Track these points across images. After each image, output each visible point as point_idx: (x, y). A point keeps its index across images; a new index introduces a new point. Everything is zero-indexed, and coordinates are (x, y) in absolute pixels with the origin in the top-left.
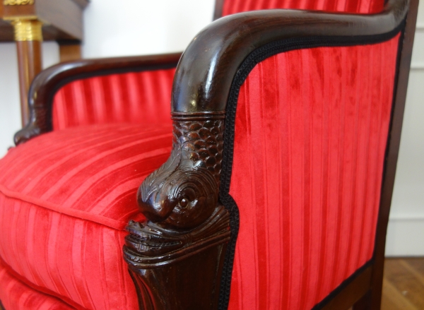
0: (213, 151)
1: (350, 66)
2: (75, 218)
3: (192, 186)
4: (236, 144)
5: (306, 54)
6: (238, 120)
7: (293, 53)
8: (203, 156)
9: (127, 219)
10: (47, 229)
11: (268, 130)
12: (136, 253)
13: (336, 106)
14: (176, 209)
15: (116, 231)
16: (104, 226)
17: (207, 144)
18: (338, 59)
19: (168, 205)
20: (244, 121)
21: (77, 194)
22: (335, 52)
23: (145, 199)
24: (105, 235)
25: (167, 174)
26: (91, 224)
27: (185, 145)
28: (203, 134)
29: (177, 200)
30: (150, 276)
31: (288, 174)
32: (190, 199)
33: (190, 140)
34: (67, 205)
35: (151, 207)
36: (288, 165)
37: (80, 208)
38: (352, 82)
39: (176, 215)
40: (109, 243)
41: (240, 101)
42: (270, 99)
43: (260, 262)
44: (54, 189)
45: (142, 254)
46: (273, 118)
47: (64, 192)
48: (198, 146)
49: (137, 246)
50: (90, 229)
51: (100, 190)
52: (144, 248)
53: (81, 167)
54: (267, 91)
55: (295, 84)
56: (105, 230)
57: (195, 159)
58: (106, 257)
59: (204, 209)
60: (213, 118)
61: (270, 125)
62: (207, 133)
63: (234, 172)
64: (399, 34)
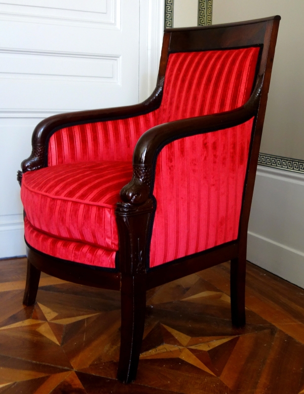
11: (169, 171)
18: (206, 139)
64: (253, 117)
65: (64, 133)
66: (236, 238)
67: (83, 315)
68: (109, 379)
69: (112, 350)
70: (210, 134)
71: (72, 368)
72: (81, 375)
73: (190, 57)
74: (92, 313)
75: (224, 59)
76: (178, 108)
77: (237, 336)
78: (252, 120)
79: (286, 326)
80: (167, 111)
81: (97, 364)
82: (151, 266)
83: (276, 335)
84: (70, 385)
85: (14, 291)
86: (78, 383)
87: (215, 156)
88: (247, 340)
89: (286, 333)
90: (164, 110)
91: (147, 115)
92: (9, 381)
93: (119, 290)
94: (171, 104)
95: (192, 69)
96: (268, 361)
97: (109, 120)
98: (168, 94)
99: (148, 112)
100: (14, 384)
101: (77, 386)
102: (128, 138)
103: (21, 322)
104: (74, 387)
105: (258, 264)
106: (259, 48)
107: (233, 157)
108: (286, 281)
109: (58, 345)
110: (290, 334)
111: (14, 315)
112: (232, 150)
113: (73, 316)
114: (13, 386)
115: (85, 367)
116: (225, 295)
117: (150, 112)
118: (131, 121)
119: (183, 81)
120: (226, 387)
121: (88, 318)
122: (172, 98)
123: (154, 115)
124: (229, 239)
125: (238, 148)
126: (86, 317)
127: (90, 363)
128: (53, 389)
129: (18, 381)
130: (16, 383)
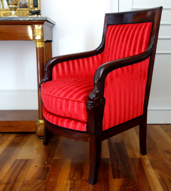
0: (101, 89)
1: (131, 69)
2: (75, 101)
3: (97, 95)
4: (105, 88)
5: (120, 69)
6: (105, 83)
7: (117, 69)
8: (99, 90)
9: (86, 101)
10: (68, 104)
11: (111, 85)
12: (88, 105)
13: (128, 78)
14: (95, 99)
15: (84, 103)
16: (81, 102)
17: (100, 88)
18: (128, 68)
19: (93, 98)
20: (106, 84)
21: (74, 97)
22: (127, 67)
23: (89, 97)
24: (82, 104)
25: (93, 93)
26: (79, 102)
27: (96, 88)
28: (99, 86)
29: (95, 97)
30: (91, 109)
31: (115, 93)
32: (97, 97)
33: (97, 87)
34: (73, 98)
35: (91, 98)
36: (115, 91)
37: (75, 99)
38: (132, 73)
39: (95, 100)
40: (82, 105)
41: (106, 80)
42: (112, 79)
43: (109, 110)
44: (68, 96)
45: (89, 106)
46: (112, 82)
47: (71, 96)
48: (98, 88)
49: (88, 104)
50: (78, 103)
51: (79, 96)
52: (90, 105)
53: (74, 91)
54: (111, 78)
55: (117, 75)
56: (82, 103)
57: (98, 90)
58: (82, 107)
59: (99, 99)
60: (101, 84)
61: (111, 84)
62: (100, 86)
63: (104, 93)
64: (150, 57)
65: (60, 65)
66: (142, 114)
70: (130, 66)
73: (118, 27)
75: (135, 28)
76: (112, 52)
78: (149, 58)
80: (107, 53)
82: (103, 130)
87: (132, 76)
90: (106, 53)
91: (98, 55)
93: (88, 142)
94: (109, 50)
95: (119, 33)
97: (80, 59)
98: (107, 45)
99: (98, 54)
102: (89, 66)
106: (152, 23)
107: (140, 76)
112: (140, 73)
117: (99, 54)
118: (90, 58)
119: (115, 39)
122: (109, 47)
123: (101, 55)
124: (139, 115)
125: (143, 72)
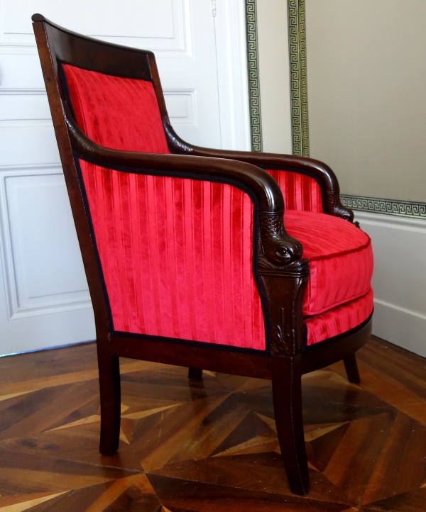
67: (160, 406)
68: (187, 481)
69: (193, 446)
71: (143, 470)
72: (153, 479)
74: (170, 404)
77: (348, 422)
79: (410, 408)
81: (173, 464)
83: (397, 419)
84: (140, 491)
85: (77, 382)
86: (148, 488)
88: (360, 426)
89: (409, 415)
92: (65, 489)
96: (385, 450)
100: (71, 492)
101: (148, 492)
103: (84, 419)
104: (143, 492)
105: (378, 335)
108: (413, 353)
109: (127, 444)
110: (413, 416)
111: (76, 411)
113: (147, 408)
114: (70, 495)
115: (158, 468)
116: (335, 374)
120: (331, 484)
121: (165, 411)
126: (163, 409)
127: (165, 463)
128: (118, 496)
129: (76, 488)
130: (73, 491)
